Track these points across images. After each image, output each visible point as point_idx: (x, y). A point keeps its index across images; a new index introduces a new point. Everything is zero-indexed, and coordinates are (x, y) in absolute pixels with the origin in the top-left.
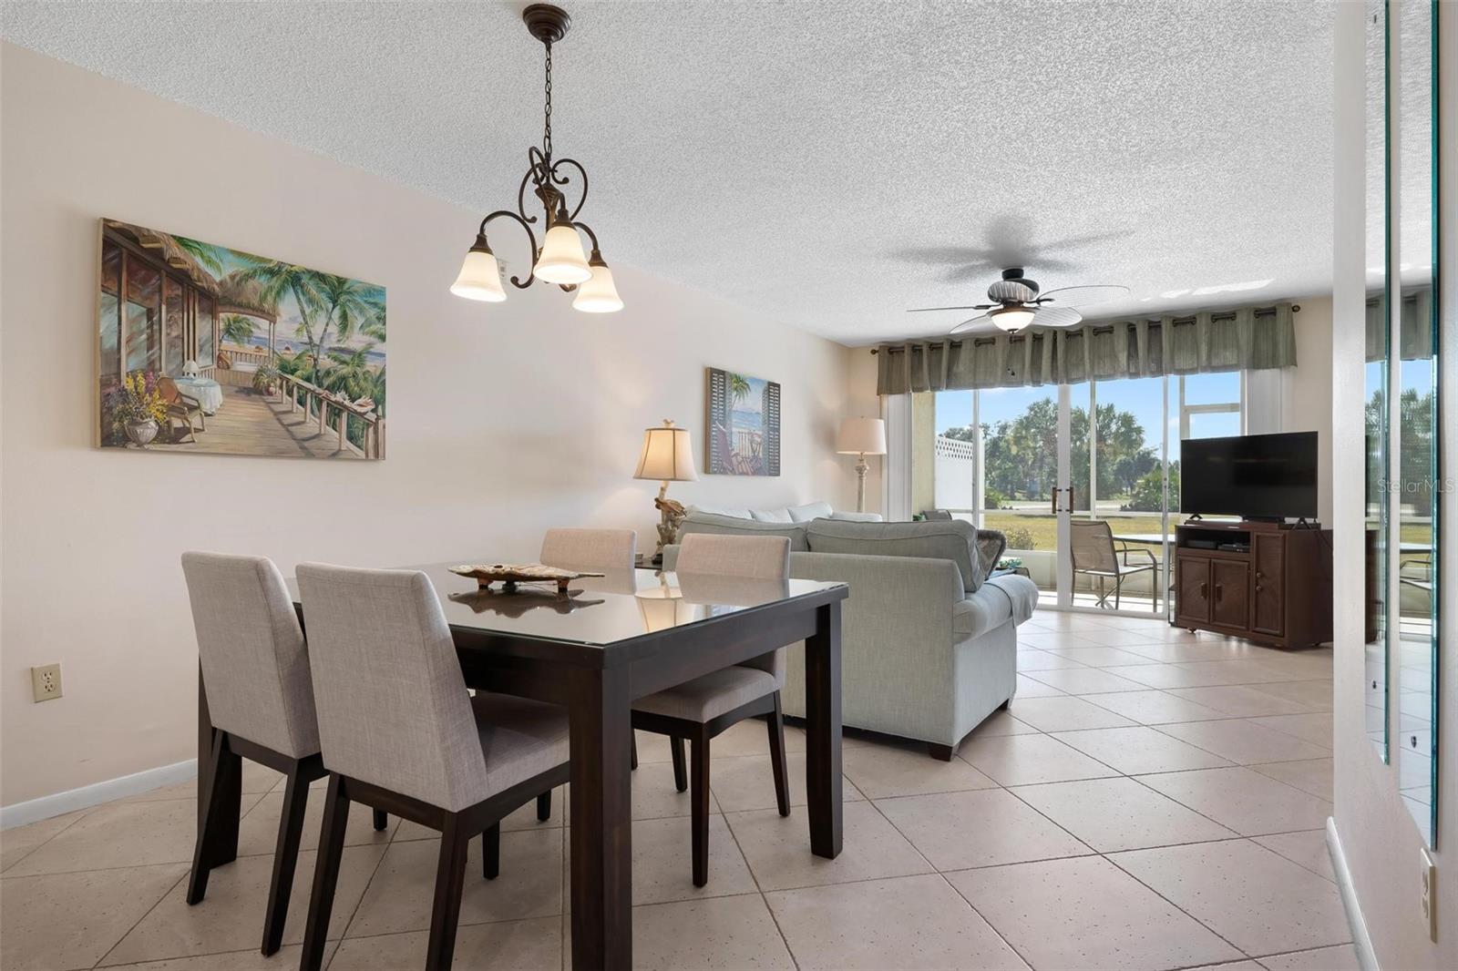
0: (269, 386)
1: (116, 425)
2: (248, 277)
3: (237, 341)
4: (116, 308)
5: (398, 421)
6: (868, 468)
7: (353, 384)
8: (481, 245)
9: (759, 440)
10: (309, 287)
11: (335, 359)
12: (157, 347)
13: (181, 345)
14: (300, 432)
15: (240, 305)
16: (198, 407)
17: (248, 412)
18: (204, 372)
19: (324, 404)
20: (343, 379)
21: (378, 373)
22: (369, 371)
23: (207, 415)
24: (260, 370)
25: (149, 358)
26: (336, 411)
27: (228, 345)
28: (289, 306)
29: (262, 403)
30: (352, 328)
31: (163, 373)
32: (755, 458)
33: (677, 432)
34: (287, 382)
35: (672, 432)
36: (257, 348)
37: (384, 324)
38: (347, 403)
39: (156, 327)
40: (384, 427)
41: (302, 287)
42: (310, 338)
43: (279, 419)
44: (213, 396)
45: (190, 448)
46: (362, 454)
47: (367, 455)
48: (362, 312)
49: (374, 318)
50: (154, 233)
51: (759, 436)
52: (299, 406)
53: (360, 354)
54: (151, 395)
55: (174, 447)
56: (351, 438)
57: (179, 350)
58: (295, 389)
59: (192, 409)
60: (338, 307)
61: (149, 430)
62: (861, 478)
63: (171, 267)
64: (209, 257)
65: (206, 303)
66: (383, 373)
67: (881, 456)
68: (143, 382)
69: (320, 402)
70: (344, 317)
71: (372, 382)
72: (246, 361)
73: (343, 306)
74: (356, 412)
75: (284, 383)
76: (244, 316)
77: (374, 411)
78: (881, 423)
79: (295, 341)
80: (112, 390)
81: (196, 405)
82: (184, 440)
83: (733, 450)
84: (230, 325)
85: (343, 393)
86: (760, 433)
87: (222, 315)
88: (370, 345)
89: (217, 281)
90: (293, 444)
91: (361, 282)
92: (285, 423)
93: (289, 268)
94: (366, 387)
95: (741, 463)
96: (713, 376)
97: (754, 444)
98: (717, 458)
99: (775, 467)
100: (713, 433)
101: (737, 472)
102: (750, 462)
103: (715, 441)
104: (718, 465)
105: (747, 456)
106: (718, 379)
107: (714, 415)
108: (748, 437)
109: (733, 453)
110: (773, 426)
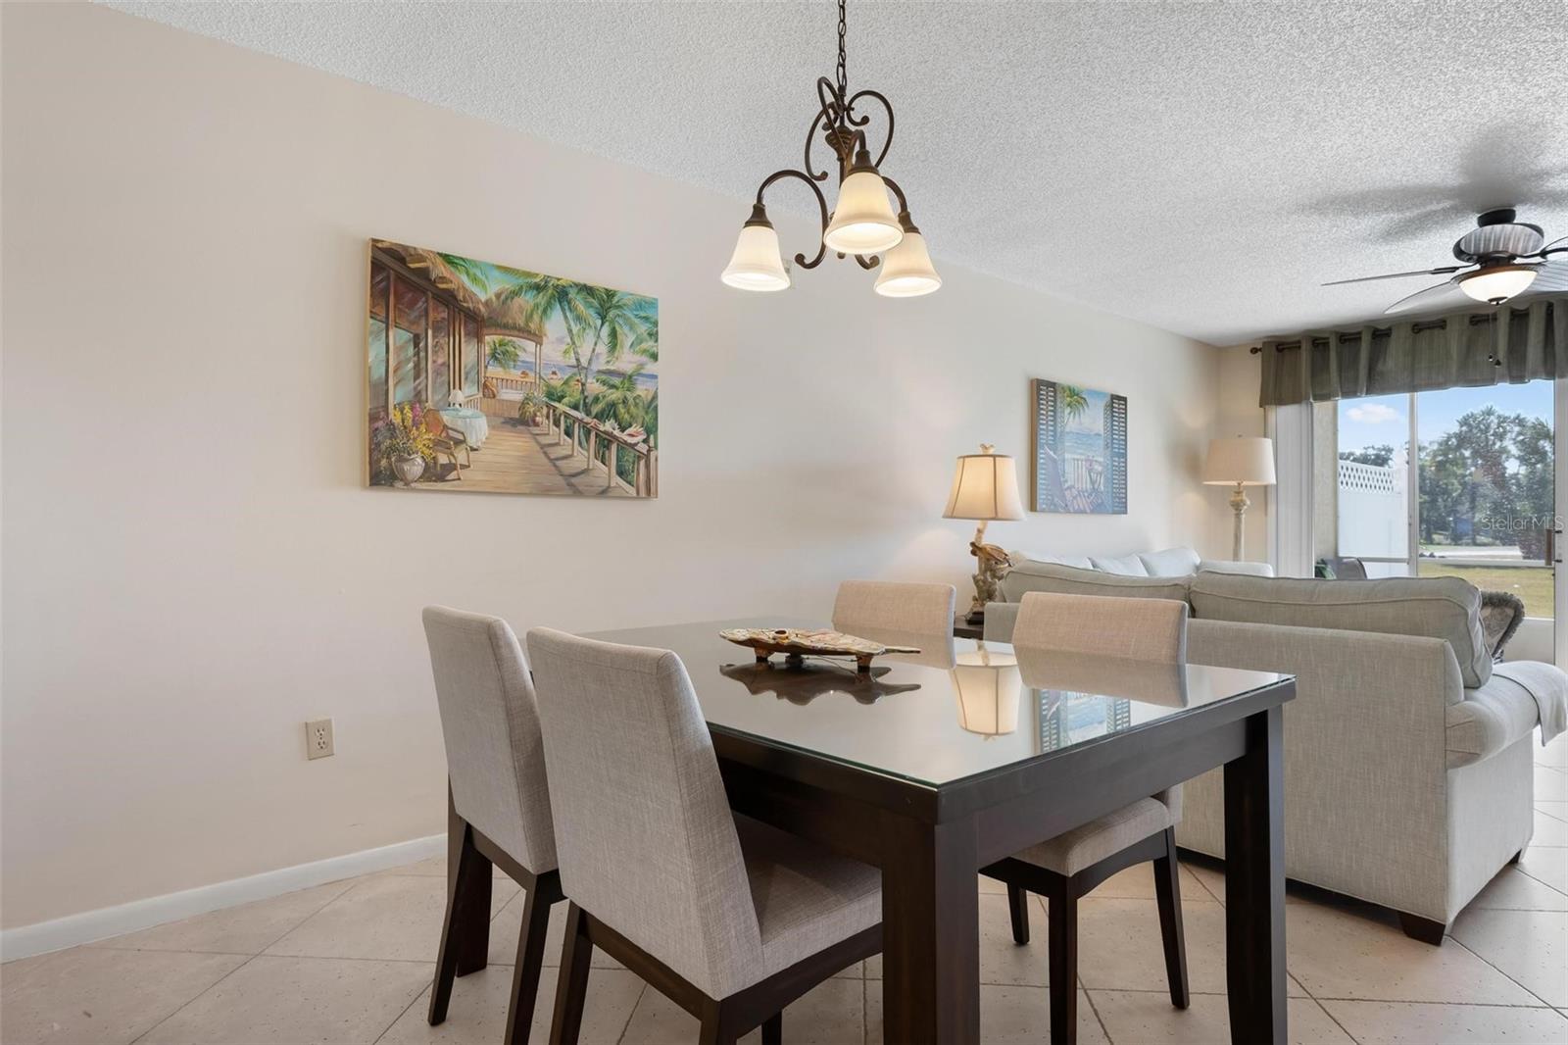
0: (536, 415)
1: (384, 462)
2: (515, 294)
3: (502, 366)
4: (384, 335)
5: (671, 454)
6: (1248, 502)
7: (622, 411)
8: (759, 217)
9: (1100, 469)
10: (577, 303)
11: (604, 383)
12: (423, 376)
13: (447, 373)
14: (568, 466)
15: (506, 326)
16: (464, 441)
17: (515, 445)
18: (469, 402)
19: (593, 435)
20: (613, 405)
21: (650, 398)
22: (639, 396)
23: (473, 449)
24: (526, 399)
25: (415, 388)
26: (605, 442)
27: (494, 371)
28: (555, 324)
29: (529, 436)
30: (622, 347)
31: (430, 405)
32: (1094, 491)
33: (997, 459)
34: (554, 411)
35: (992, 459)
36: (523, 373)
37: (656, 341)
38: (617, 433)
39: (422, 354)
40: (656, 460)
41: (569, 303)
42: (578, 360)
43: (545, 453)
44: (478, 428)
45: (455, 486)
46: (632, 491)
47: (638, 493)
48: (632, 328)
49: (645, 334)
50: (421, 252)
51: (1100, 463)
52: (566, 437)
53: (630, 377)
54: (417, 429)
55: (440, 486)
56: (621, 473)
57: (445, 378)
58: (562, 418)
59: (458, 443)
60: (607, 324)
61: (415, 467)
62: (1238, 516)
63: (437, 287)
64: (475, 275)
65: (471, 326)
66: (655, 397)
67: (1266, 487)
68: (410, 415)
69: (588, 433)
70: (613, 334)
71: (644, 408)
72: (512, 388)
73: (612, 322)
74: (625, 442)
75: (551, 411)
76: (511, 338)
77: (645, 441)
78: (1268, 443)
79: (562, 364)
80: (380, 424)
81: (461, 438)
82: (449, 478)
83: (1066, 481)
84: (495, 349)
85: (612, 421)
86: (1101, 459)
87: (488, 338)
88: (642, 366)
89: (483, 300)
90: (560, 481)
91: (632, 294)
92: (552, 457)
93: (556, 282)
94: (637, 415)
95: (1076, 498)
96: (1041, 390)
97: (1094, 473)
98: (1045, 492)
99: (1120, 504)
100: (1041, 461)
101: (1072, 508)
102: (1088, 497)
103: (1043, 471)
104: (1047, 500)
105: (1084, 489)
106: (1047, 393)
107: (1043, 438)
108: (1086, 465)
109: (1066, 485)
110: (1117, 451)
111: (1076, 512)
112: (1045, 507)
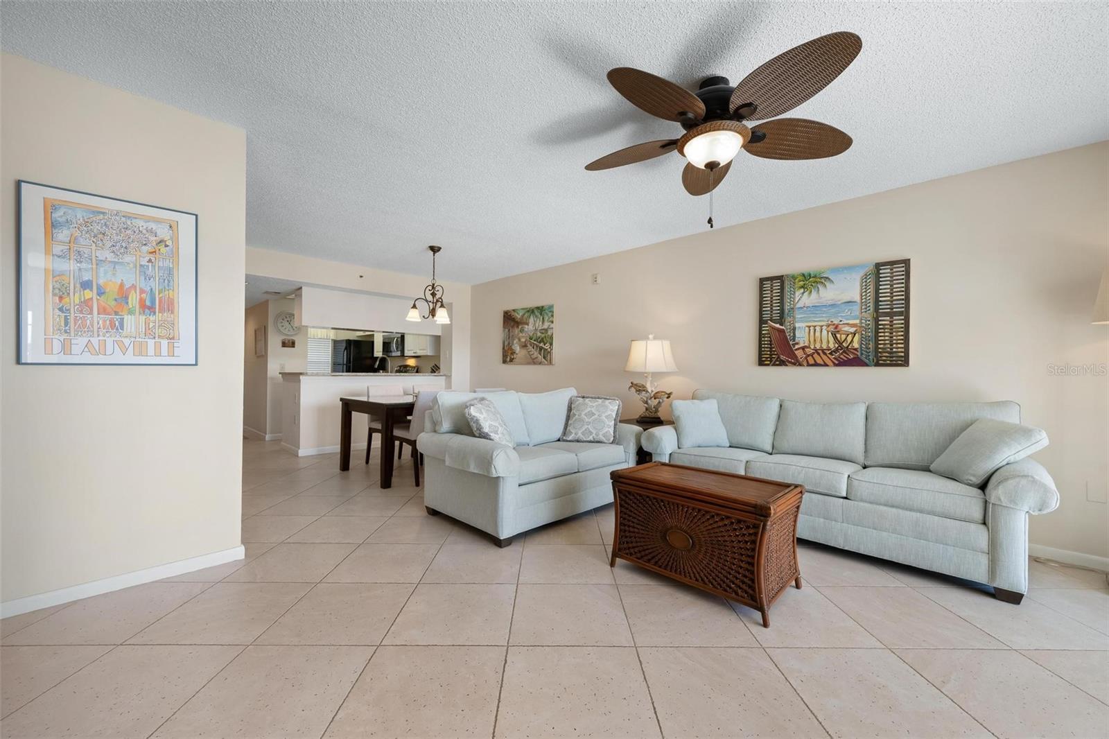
2: (524, 314)
5: (557, 350)
7: (545, 340)
9: (852, 330)
10: (536, 312)
11: (541, 333)
12: (510, 338)
14: (533, 356)
17: (524, 352)
18: (516, 343)
20: (543, 338)
21: (551, 335)
22: (549, 335)
24: (526, 340)
25: (509, 341)
26: (541, 349)
27: (521, 334)
28: (531, 320)
29: (526, 349)
30: (545, 321)
32: (842, 348)
37: (553, 317)
40: (553, 352)
41: (534, 313)
43: (529, 354)
44: (518, 349)
46: (546, 362)
47: (548, 363)
48: (547, 315)
49: (551, 316)
51: (853, 325)
52: (533, 349)
56: (544, 358)
58: (532, 344)
59: (515, 353)
61: (508, 359)
65: (517, 325)
69: (537, 347)
70: (543, 319)
71: (550, 338)
72: (523, 338)
73: (543, 315)
74: (545, 349)
75: (530, 343)
76: (523, 326)
77: (550, 348)
79: (532, 330)
82: (513, 361)
83: (797, 344)
85: (543, 343)
88: (550, 325)
89: (519, 318)
90: (532, 360)
91: (547, 305)
92: (531, 354)
94: (548, 340)
95: (812, 355)
96: (764, 284)
97: (841, 334)
98: (769, 353)
99: (892, 357)
100: (763, 332)
101: (805, 363)
102: (831, 354)
103: (766, 339)
104: (771, 358)
105: (825, 348)
106: (772, 285)
107: (766, 316)
108: (829, 329)
109: (797, 347)
110: (889, 310)
111: (809, 365)
112: (769, 362)
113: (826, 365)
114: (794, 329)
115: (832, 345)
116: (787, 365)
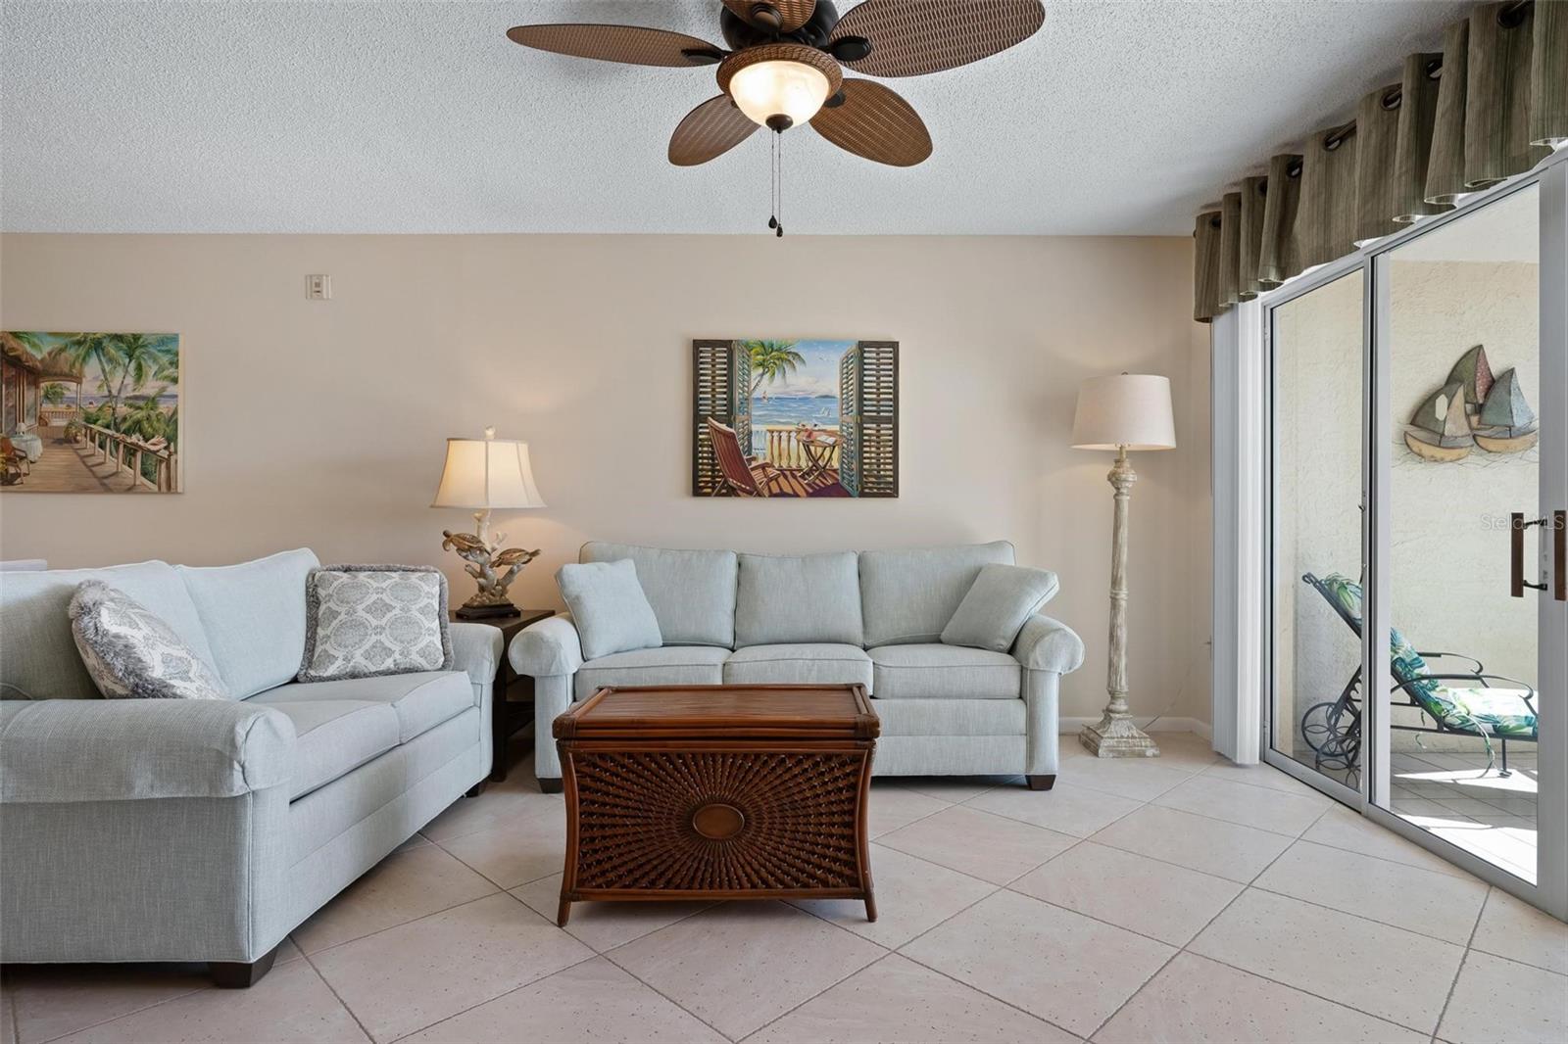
0: (77, 435)
2: (62, 350)
3: (52, 402)
7: (146, 426)
9: (831, 440)
10: (109, 348)
11: (131, 406)
13: (15, 412)
14: (101, 471)
15: (55, 375)
16: (26, 457)
17: (62, 457)
18: (30, 430)
19: (121, 446)
20: (138, 422)
21: (170, 414)
22: (162, 413)
23: (32, 462)
24: (70, 424)
26: (131, 451)
27: (47, 407)
28: (93, 367)
29: (71, 450)
30: (146, 376)
31: (3, 434)
32: (817, 468)
34: (91, 431)
36: (68, 406)
37: (177, 367)
38: (141, 443)
40: (176, 461)
41: (103, 350)
42: (110, 391)
43: (84, 462)
44: (36, 447)
45: (20, 488)
46: (155, 488)
47: (160, 488)
48: (155, 361)
49: (167, 364)
51: (831, 434)
52: (100, 450)
53: (153, 399)
55: (10, 488)
56: (145, 474)
57: (14, 415)
58: (97, 436)
59: (22, 458)
60: (134, 360)
63: (9, 355)
64: (34, 342)
65: (31, 378)
66: (175, 412)
69: (116, 444)
70: (139, 368)
71: (165, 422)
72: (59, 417)
73: (138, 358)
74: (149, 450)
75: (88, 431)
76: (59, 382)
77: (166, 448)
81: (24, 455)
82: (16, 482)
83: (754, 459)
84: (48, 391)
85: (138, 434)
87: (42, 385)
88: (164, 389)
89: (39, 358)
90: (94, 481)
91: (153, 334)
92: (89, 464)
93: (92, 336)
94: (159, 428)
95: (776, 479)
96: (701, 352)
97: (816, 447)
98: (710, 473)
99: (879, 483)
100: (701, 437)
101: (766, 492)
102: (802, 477)
103: (705, 449)
104: (714, 483)
105: (794, 467)
106: (713, 354)
107: (705, 409)
108: (799, 437)
109: (754, 464)
110: (875, 414)
111: (772, 495)
112: (709, 490)
113: (796, 495)
114: (750, 434)
115: (804, 464)
116: (739, 496)
